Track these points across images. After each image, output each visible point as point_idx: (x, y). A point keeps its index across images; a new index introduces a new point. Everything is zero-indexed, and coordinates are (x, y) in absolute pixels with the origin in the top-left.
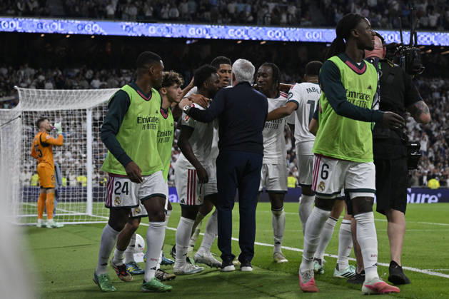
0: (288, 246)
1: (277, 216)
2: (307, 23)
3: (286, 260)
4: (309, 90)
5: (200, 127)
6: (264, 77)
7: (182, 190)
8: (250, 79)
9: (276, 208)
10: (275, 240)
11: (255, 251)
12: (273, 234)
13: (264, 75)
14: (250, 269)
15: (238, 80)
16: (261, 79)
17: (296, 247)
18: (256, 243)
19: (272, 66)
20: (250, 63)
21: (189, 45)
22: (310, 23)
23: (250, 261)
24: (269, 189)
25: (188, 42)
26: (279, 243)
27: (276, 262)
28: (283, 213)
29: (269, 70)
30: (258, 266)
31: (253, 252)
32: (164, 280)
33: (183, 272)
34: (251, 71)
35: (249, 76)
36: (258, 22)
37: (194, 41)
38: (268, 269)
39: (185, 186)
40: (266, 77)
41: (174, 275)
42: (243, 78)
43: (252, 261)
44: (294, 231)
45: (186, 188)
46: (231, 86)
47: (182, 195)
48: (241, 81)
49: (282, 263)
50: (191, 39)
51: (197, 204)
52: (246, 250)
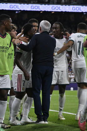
0: (65, 112)
1: (62, 96)
2: (74, 3)
3: (64, 119)
4: (78, 37)
5: (25, 53)
6: (55, 29)
7: (15, 84)
8: (48, 30)
9: (62, 93)
10: (60, 108)
11: (49, 114)
12: (59, 106)
13: (56, 28)
14: (47, 123)
15: (42, 30)
16: (54, 30)
17: (69, 112)
18: (50, 110)
19: (60, 24)
20: (49, 22)
21: (17, 13)
22: (76, 3)
23: (47, 119)
24: (59, 83)
25: (17, 12)
26: (61, 110)
27: (59, 119)
28: (65, 95)
29: (58, 26)
30: (51, 121)
31: (48, 115)
32: (5, 128)
33: (14, 124)
34: (49, 26)
35: (48, 28)
36: (51, 2)
37: (19, 12)
38: (56, 123)
39: (16, 82)
40: (56, 29)
41: (9, 126)
42: (45, 29)
43: (48, 119)
44: (68, 104)
45: (17, 83)
46: (39, 33)
47: (15, 86)
48: (44, 31)
49: (62, 120)
50: (18, 11)
51: (22, 91)
52: (45, 114)
